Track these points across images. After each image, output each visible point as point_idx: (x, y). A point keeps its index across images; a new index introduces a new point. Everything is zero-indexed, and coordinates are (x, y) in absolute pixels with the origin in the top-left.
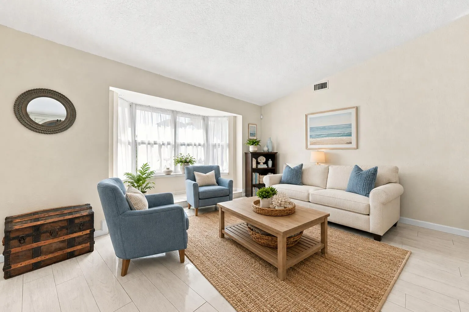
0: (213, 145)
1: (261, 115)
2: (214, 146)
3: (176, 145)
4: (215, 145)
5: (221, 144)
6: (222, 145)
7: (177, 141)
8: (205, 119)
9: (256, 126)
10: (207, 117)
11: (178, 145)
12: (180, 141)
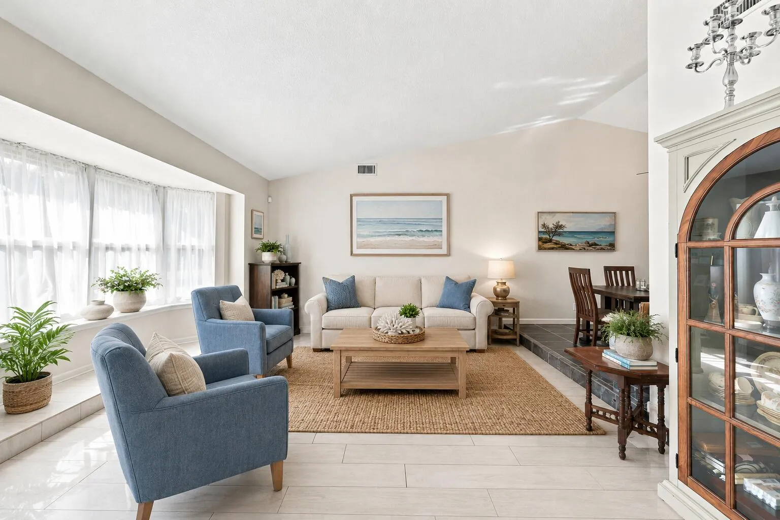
0: (179, 250)
1: (269, 196)
2: (181, 250)
3: (93, 249)
4: (184, 248)
5: (197, 248)
6: (199, 250)
7: (95, 240)
8: (160, 191)
9: (262, 214)
10: (164, 187)
11: (97, 249)
12: (101, 239)
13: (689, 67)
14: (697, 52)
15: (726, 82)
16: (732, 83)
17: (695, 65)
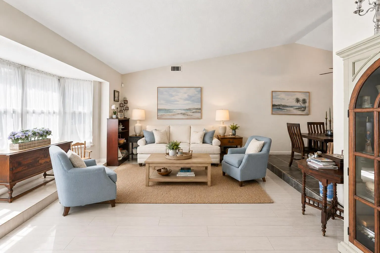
0: (72, 113)
1: (122, 83)
3: (24, 113)
4: (75, 113)
5: (82, 113)
8: (61, 80)
13: (356, 12)
14: (360, 4)
15: (375, 20)
17: (359, 11)
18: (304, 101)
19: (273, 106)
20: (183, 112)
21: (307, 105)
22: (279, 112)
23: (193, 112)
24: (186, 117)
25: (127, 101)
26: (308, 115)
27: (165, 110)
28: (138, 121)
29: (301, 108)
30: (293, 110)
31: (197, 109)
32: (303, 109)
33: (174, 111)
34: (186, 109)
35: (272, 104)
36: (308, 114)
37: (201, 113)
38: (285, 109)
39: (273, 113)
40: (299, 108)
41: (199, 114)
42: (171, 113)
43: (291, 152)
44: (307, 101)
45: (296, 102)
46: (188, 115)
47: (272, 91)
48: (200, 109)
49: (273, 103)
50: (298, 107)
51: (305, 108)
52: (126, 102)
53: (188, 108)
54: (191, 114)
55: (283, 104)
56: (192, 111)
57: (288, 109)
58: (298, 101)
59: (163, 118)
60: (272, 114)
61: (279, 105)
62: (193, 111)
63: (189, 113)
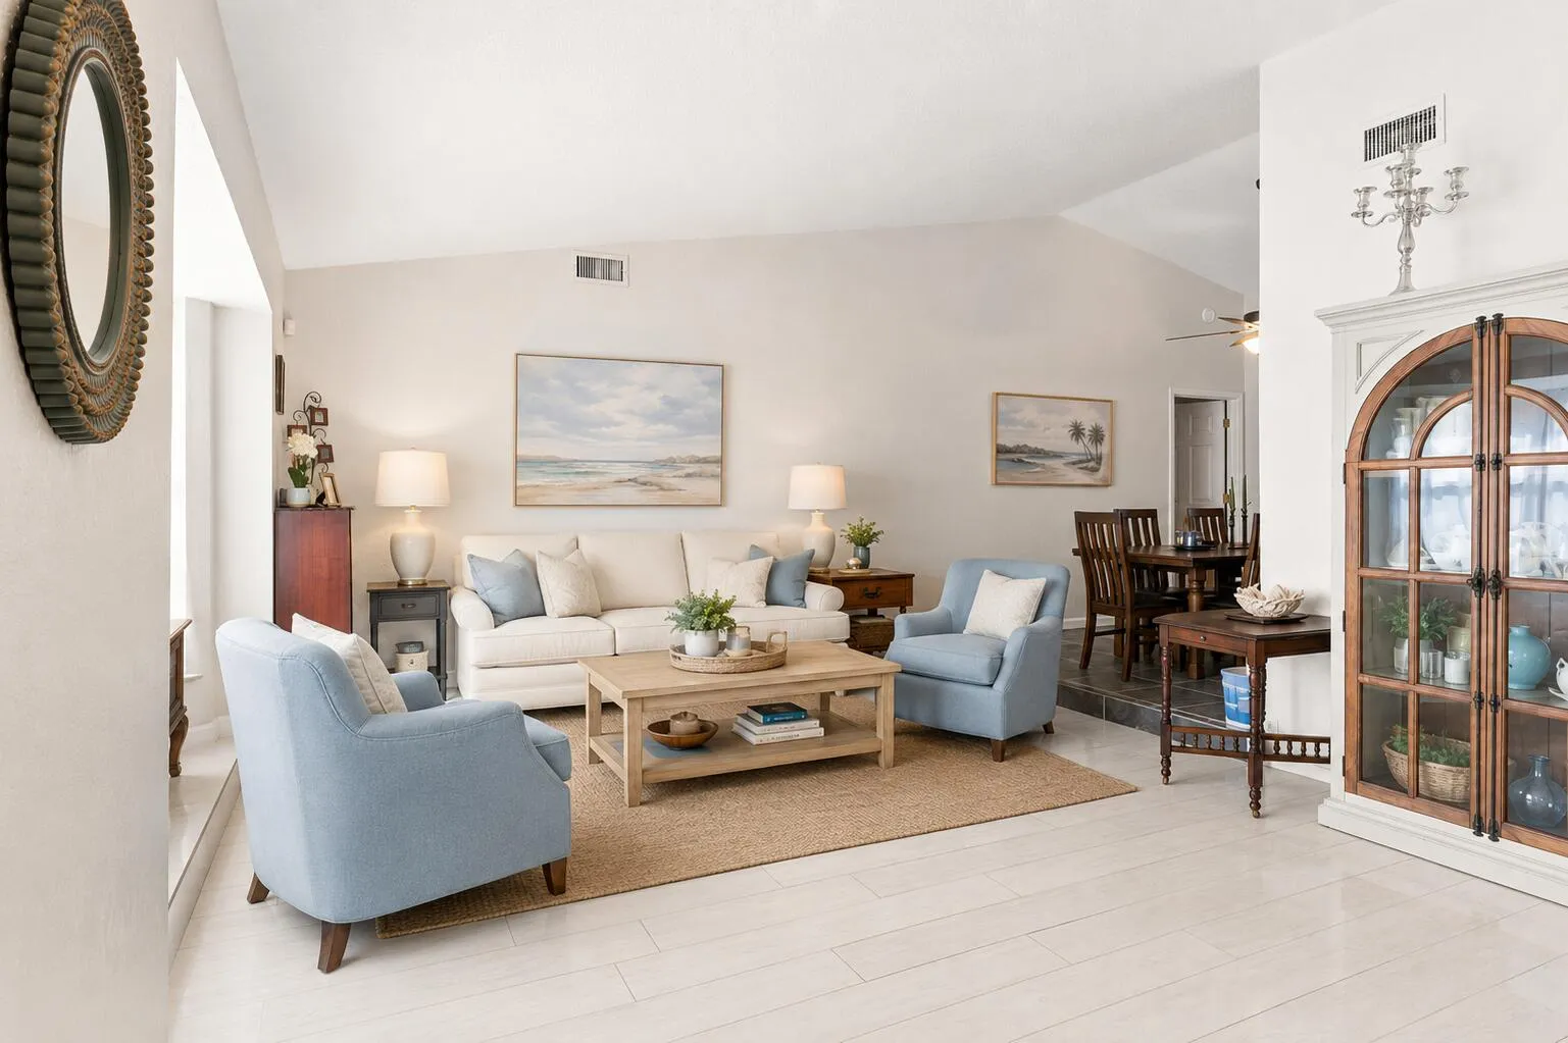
1: (287, 318)
13: (1356, 215)
14: (1365, 198)
15: (1402, 248)
16: (1409, 250)
17: (1363, 213)
18: (1097, 436)
19: (1001, 450)
20: (641, 472)
21: (1104, 449)
22: (1019, 474)
23: (688, 475)
24: (655, 497)
25: (325, 411)
26: (1107, 486)
27: (555, 461)
28: (412, 515)
29: (1089, 461)
30: (1063, 467)
31: (705, 461)
32: (1092, 464)
33: (600, 467)
34: (657, 462)
35: (997, 445)
36: (1106, 484)
37: (721, 478)
38: (1037, 465)
39: (1000, 480)
40: (1081, 462)
41: (715, 485)
42: (581, 481)
43: (1085, 619)
44: (1107, 434)
45: (1073, 435)
46: (662, 489)
47: (998, 394)
48: (720, 461)
49: (1001, 442)
50: (1075, 458)
51: (1099, 459)
52: (319, 418)
53: (665, 456)
54: (675, 482)
55: (1032, 444)
56: (683, 468)
57: (1048, 462)
58: (1077, 432)
59: (539, 501)
60: (997, 484)
61: (1018, 450)
62: (691, 471)
63: (668, 478)
